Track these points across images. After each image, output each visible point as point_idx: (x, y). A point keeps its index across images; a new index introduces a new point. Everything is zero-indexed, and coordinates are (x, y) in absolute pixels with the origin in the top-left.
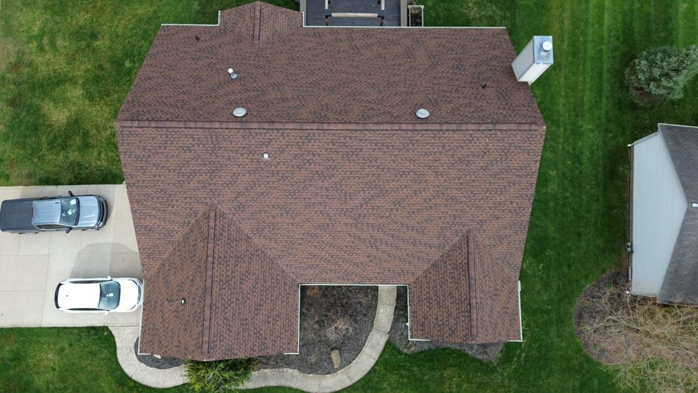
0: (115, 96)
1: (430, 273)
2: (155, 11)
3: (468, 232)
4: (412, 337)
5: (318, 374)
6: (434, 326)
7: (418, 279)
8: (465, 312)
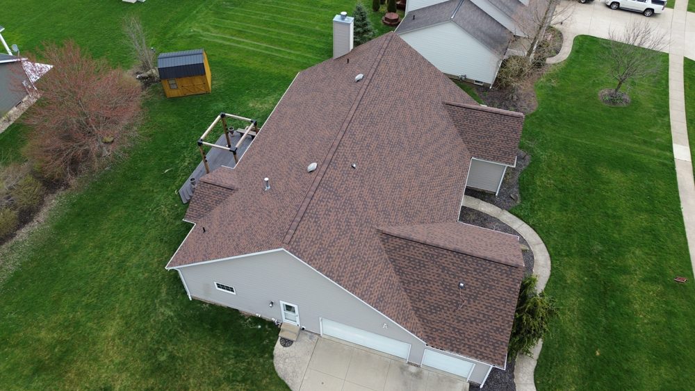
0: (191, 381)
1: (466, 138)
2: (122, 318)
3: (443, 103)
4: (513, 164)
5: (533, 265)
6: (507, 144)
7: (469, 149)
8: (501, 118)
